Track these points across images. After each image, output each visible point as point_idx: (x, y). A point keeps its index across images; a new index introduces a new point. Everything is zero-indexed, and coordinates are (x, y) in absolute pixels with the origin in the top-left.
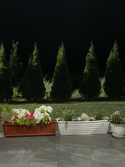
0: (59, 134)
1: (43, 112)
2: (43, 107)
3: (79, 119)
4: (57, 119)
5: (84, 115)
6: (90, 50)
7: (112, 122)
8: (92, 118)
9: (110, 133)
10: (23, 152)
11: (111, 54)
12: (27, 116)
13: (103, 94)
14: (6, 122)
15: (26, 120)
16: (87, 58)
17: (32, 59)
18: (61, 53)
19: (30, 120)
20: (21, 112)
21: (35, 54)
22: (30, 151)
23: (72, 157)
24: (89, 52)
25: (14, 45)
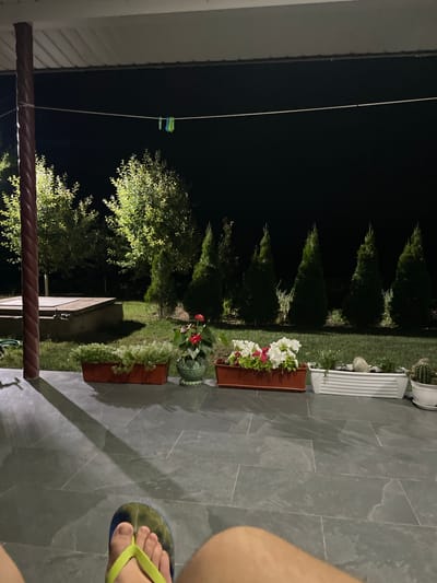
0: (312, 391)
1: (284, 349)
2: (284, 340)
3: (350, 367)
4: (309, 364)
5: (359, 361)
6: (366, 239)
7: (414, 379)
8: (375, 368)
9: (408, 399)
10: (251, 416)
11: (407, 246)
12: (256, 354)
13: (387, 322)
14: (220, 361)
15: (254, 361)
16: (360, 253)
17: (258, 253)
18: (311, 243)
19: (261, 361)
20: (246, 347)
21: (265, 245)
22: (262, 417)
23: (339, 435)
24: (363, 242)
25: (227, 227)
